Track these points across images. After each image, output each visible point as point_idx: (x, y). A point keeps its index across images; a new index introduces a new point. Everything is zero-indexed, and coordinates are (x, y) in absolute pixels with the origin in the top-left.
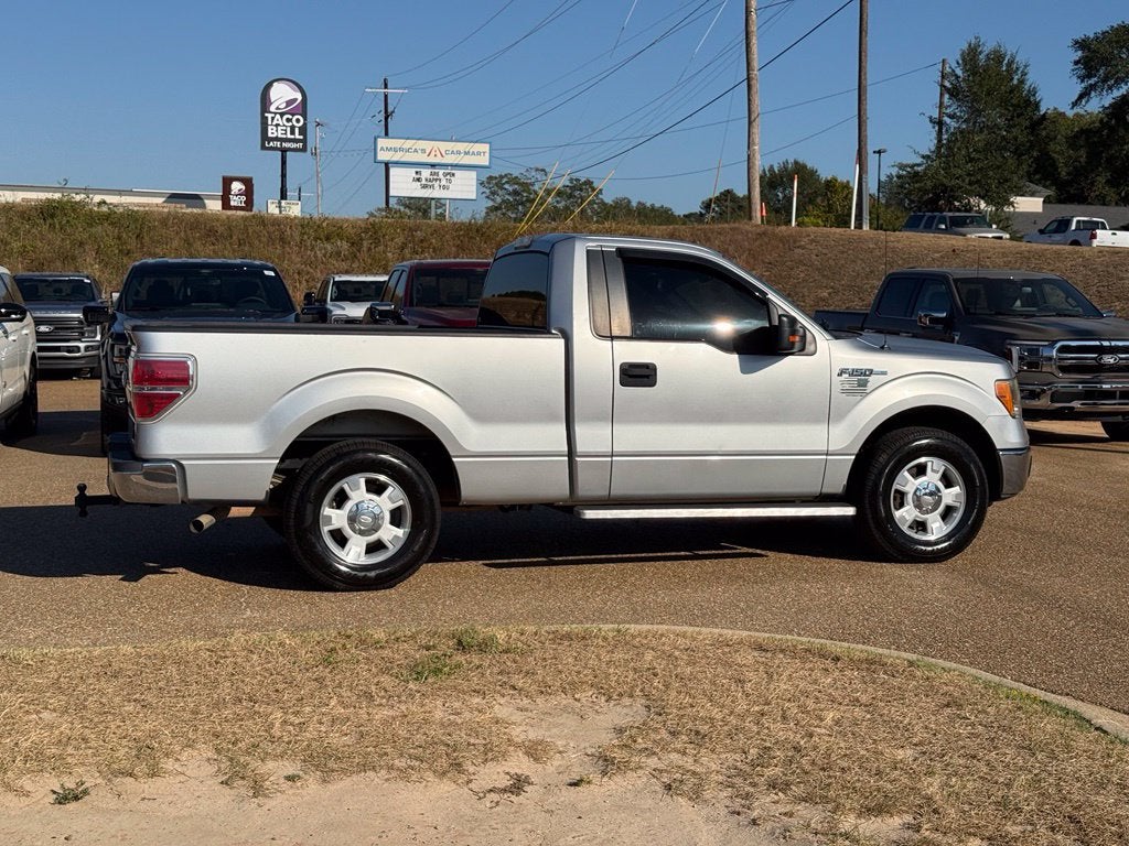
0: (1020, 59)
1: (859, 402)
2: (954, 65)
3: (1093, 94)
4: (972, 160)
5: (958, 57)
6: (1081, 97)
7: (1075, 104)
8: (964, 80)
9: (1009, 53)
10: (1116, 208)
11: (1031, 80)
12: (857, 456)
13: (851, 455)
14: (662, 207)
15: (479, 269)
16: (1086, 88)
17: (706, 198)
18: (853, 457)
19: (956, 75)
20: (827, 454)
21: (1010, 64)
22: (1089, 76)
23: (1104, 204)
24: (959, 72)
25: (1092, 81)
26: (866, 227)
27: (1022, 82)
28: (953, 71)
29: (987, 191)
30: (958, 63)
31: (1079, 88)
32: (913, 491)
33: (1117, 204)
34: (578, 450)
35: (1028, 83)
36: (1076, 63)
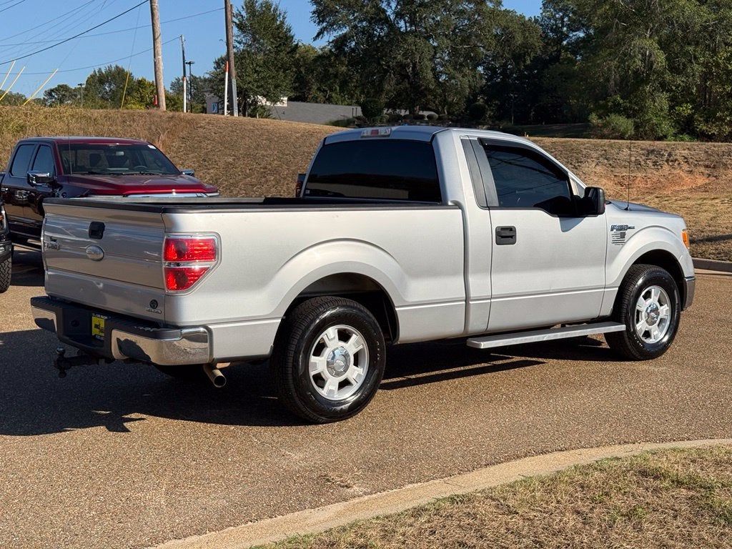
0: (281, 8)
1: (620, 250)
2: (241, 9)
3: (325, 32)
4: (256, 71)
5: (243, 4)
6: (318, 35)
7: (315, 39)
8: (247, 19)
9: (274, 3)
10: (323, 105)
11: (288, 22)
12: (620, 288)
13: (615, 287)
14: (18, 94)
15: (111, 145)
16: (321, 29)
17: (48, 89)
18: (617, 289)
19: (242, 16)
20: (605, 288)
21: (275, 10)
22: (323, 22)
23: (317, 102)
24: (244, 13)
25: (325, 24)
26: (236, 114)
27: (282, 23)
28: (240, 12)
29: (268, 92)
30: (243, 7)
31: (317, 29)
32: (645, 310)
33: (324, 103)
34: (472, 296)
35: (286, 24)
36: (314, 13)
